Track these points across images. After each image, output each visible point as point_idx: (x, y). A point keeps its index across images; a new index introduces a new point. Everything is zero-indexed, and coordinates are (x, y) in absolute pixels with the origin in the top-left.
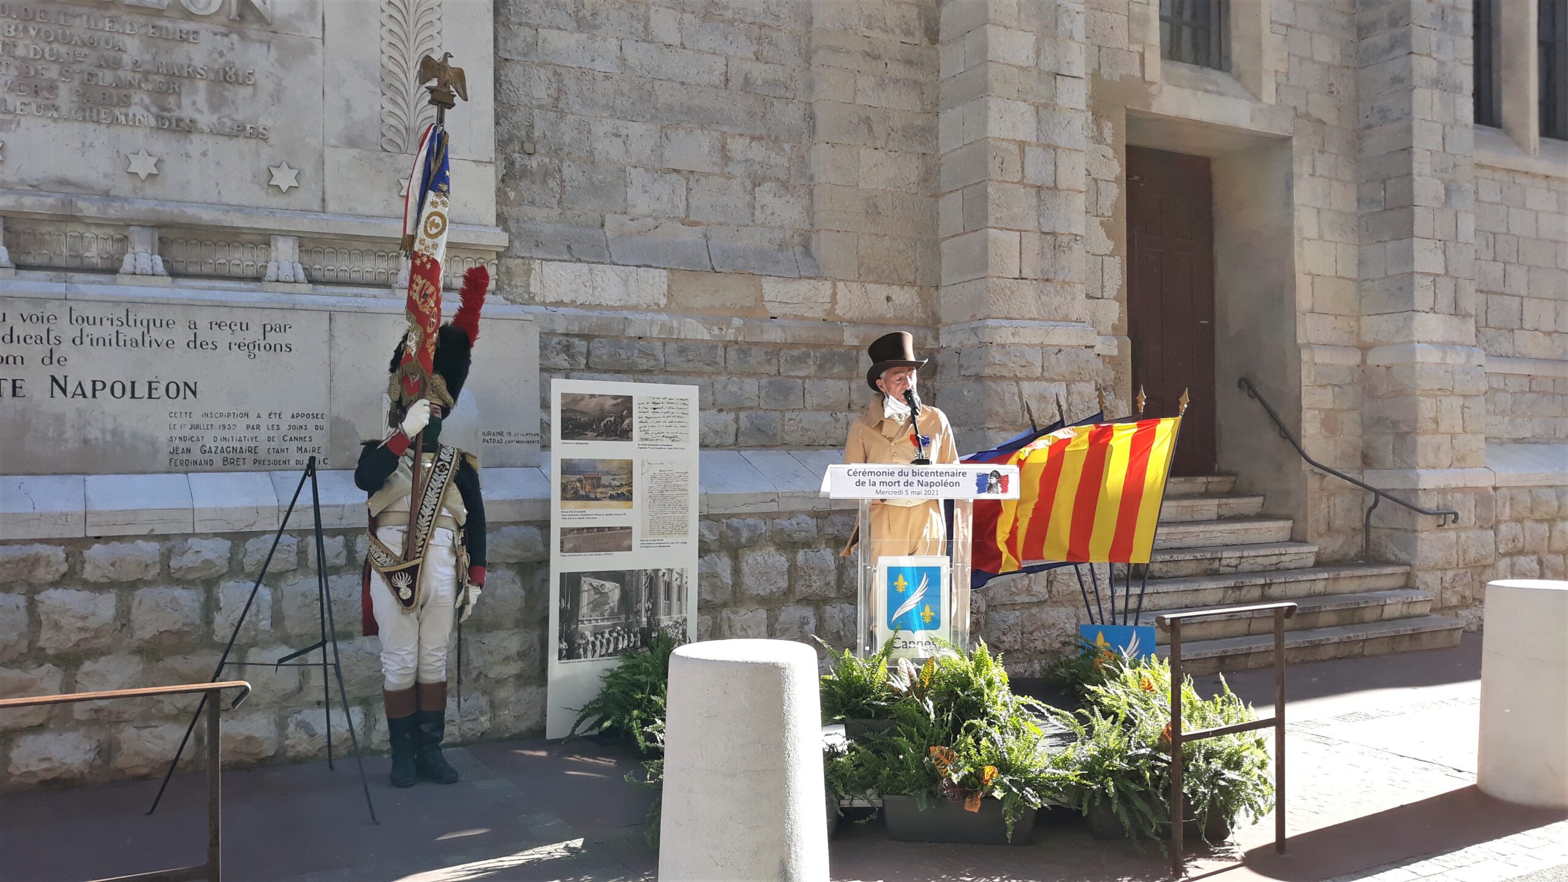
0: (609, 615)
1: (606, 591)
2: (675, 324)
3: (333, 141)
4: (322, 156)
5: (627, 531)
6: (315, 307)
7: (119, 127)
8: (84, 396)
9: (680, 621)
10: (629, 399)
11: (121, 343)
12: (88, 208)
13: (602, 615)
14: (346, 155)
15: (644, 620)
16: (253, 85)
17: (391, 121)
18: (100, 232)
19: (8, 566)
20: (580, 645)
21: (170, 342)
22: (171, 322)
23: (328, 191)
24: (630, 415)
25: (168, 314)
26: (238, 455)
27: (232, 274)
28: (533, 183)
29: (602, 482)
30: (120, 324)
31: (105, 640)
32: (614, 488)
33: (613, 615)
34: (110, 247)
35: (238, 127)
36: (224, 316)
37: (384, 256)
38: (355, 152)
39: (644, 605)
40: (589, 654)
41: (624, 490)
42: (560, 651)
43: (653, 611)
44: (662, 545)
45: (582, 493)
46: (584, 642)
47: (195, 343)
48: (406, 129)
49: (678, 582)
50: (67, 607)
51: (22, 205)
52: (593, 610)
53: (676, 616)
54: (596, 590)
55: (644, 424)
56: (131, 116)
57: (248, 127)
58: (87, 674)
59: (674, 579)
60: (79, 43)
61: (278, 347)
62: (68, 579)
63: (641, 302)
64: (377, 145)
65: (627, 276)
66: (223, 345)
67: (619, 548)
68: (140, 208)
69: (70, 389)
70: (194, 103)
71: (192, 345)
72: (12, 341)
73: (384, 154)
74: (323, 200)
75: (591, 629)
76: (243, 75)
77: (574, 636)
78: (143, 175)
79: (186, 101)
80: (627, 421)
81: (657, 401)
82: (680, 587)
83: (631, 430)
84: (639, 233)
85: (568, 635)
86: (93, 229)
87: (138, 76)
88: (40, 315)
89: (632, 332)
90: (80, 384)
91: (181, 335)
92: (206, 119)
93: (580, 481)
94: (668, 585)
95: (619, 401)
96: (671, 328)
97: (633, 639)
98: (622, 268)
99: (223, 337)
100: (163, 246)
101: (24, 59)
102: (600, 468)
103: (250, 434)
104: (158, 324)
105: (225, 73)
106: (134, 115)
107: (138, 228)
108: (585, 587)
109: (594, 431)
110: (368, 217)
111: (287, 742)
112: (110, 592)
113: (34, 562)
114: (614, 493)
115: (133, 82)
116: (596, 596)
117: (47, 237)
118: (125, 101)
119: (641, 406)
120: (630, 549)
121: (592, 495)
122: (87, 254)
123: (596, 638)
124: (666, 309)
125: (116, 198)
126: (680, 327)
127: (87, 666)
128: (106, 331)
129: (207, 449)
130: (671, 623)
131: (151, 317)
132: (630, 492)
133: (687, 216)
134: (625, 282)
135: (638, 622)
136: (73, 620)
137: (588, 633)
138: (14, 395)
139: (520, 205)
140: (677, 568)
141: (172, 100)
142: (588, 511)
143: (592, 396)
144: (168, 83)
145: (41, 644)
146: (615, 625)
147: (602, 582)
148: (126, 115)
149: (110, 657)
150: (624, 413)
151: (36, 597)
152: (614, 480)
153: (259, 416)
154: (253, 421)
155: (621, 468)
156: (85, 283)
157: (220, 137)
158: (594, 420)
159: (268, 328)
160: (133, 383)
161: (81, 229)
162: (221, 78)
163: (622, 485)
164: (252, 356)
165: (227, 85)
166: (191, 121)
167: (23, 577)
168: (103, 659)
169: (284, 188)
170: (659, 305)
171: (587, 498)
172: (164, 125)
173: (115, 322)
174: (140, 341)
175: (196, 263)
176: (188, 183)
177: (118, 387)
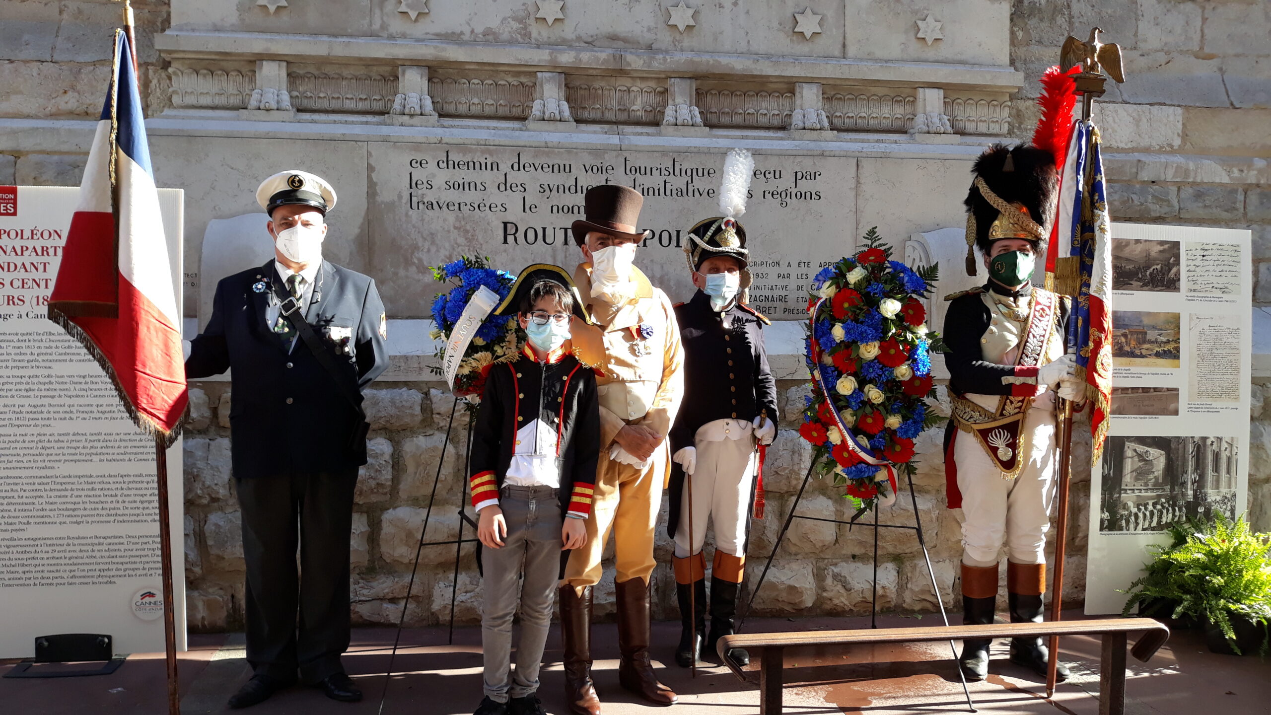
0: (1154, 485)
1: (1151, 458)
2: (1192, 166)
5: (1173, 392)
6: (842, 153)
9: (1228, 496)
10: (1176, 245)
11: (668, 193)
12: (635, 62)
13: (1146, 484)
15: (1190, 492)
18: (644, 85)
20: (1122, 516)
21: (711, 191)
22: (712, 171)
23: (848, 36)
24: (1177, 263)
25: (710, 162)
26: (769, 304)
27: (760, 124)
28: (1041, 20)
29: (1148, 337)
30: (667, 173)
32: (1160, 344)
33: (1157, 486)
34: (653, 99)
37: (901, 101)
39: (1191, 476)
40: (1132, 526)
41: (1170, 347)
42: (1102, 521)
43: (1200, 483)
44: (1211, 410)
45: (1127, 348)
46: (1126, 513)
49: (1228, 453)
51: (579, 61)
52: (1137, 479)
53: (1224, 490)
54: (1141, 457)
55: (1192, 274)
59: (1223, 449)
61: (808, 195)
63: (1154, 144)
65: (1139, 115)
66: (758, 193)
67: (1165, 412)
68: (679, 59)
72: (576, 192)
74: (844, 46)
75: (1135, 499)
77: (1116, 506)
78: (681, 27)
80: (1174, 270)
81: (1206, 247)
82: (1229, 459)
83: (1179, 280)
84: (1149, 69)
85: (1110, 504)
86: (638, 83)
88: (599, 166)
89: (1145, 175)
93: (1125, 335)
94: (1217, 456)
95: (1166, 246)
96: (1187, 172)
97: (1177, 513)
98: (1135, 106)
99: (758, 185)
100: (700, 97)
102: (1146, 321)
103: (781, 282)
104: (700, 173)
107: (678, 80)
108: (1129, 453)
109: (1139, 280)
110: (886, 61)
114: (1160, 350)
116: (1141, 464)
117: (600, 92)
119: (1190, 253)
120: (1176, 413)
121: (1138, 352)
122: (634, 108)
123: (1139, 510)
124: (1180, 151)
125: (659, 51)
126: (1197, 169)
128: (655, 180)
130: (1218, 498)
131: (695, 167)
132: (1177, 349)
133: (1201, 48)
134: (1137, 122)
135: (1184, 495)
137: (1131, 504)
139: (1028, 45)
140: (1227, 438)
142: (1133, 369)
143: (1138, 241)
146: (1159, 497)
147: (1147, 448)
150: (1172, 261)
152: (1160, 335)
153: (789, 265)
154: (784, 270)
155: (1168, 322)
156: (635, 134)
158: (1139, 268)
159: (799, 176)
160: (678, 232)
161: (628, 83)
163: (1168, 342)
164: (784, 205)
169: (808, 35)
170: (1172, 146)
171: (1132, 355)
173: (663, 172)
174: (685, 191)
175: (728, 113)
176: (721, 33)
177: (665, 236)
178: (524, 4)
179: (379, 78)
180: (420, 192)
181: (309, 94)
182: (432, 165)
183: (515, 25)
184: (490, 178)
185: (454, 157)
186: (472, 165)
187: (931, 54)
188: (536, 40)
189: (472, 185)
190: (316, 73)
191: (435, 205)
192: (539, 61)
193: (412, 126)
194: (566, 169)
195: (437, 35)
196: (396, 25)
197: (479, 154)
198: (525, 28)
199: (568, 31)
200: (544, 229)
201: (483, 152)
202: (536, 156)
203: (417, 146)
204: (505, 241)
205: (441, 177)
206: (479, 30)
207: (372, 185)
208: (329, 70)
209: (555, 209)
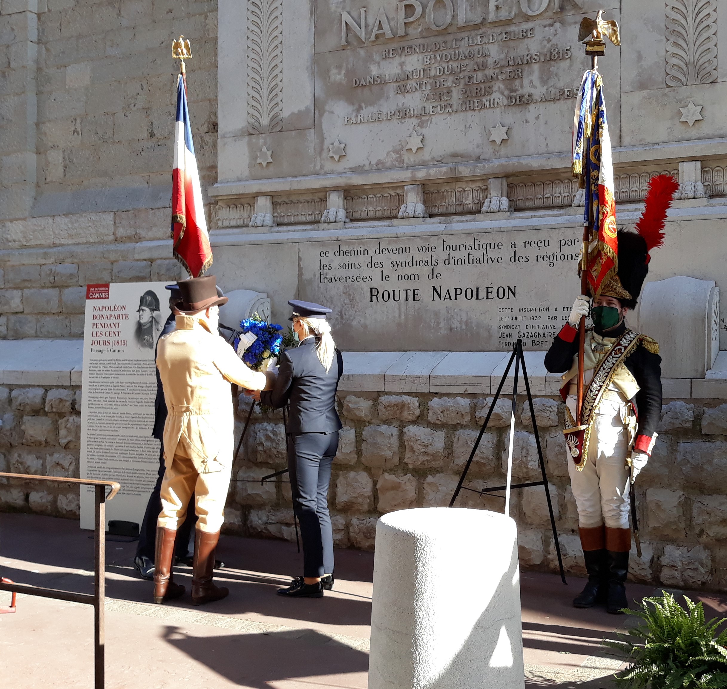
3: (628, 88)
4: (619, 101)
7: (486, 110)
8: (451, 299)
11: (471, 262)
12: (464, 171)
14: (638, 96)
16: (570, 58)
17: (675, 61)
18: (474, 186)
19: (389, 408)
21: (500, 259)
22: (500, 244)
23: (623, 129)
25: (498, 238)
26: (542, 339)
27: (555, 204)
30: (470, 248)
31: (439, 463)
34: (479, 195)
35: (559, 92)
36: (534, 237)
38: (644, 93)
47: (515, 259)
48: (687, 65)
50: (418, 438)
51: (430, 175)
56: (492, 101)
57: (566, 90)
58: (429, 484)
60: (463, 58)
61: (570, 256)
62: (419, 420)
64: (663, 83)
66: (532, 258)
68: (495, 165)
69: (443, 295)
70: (531, 82)
71: (513, 259)
72: (413, 265)
73: (668, 90)
74: (620, 137)
76: (563, 51)
78: (498, 142)
79: (526, 81)
86: (469, 185)
87: (496, 71)
88: (427, 247)
90: (448, 291)
91: (506, 253)
92: (538, 91)
99: (533, 252)
100: (509, 190)
101: (435, 77)
103: (551, 323)
104: (492, 247)
105: (551, 53)
106: (494, 99)
107: (493, 179)
110: (653, 144)
111: (549, 556)
112: (441, 431)
113: (402, 406)
115: (493, 76)
117: (445, 194)
118: (489, 91)
122: (467, 202)
125: (482, 160)
127: (430, 479)
128: (462, 254)
129: (522, 334)
131: (488, 242)
136: (420, 447)
138: (414, 300)
141: (517, 82)
144: (514, 71)
145: (405, 460)
148: (490, 101)
149: (442, 475)
151: (404, 430)
153: (556, 310)
154: (552, 313)
156: (458, 222)
157: (547, 104)
159: (563, 243)
160: (478, 289)
161: (464, 185)
162: (548, 59)
164: (552, 265)
165: (552, 63)
166: (529, 95)
167: (397, 416)
168: (438, 475)
172: (511, 102)
173: (468, 247)
174: (482, 260)
175: (531, 198)
176: (527, 141)
177: (469, 291)
178: (400, 141)
179: (318, 200)
180: (325, 272)
181: (283, 214)
182: (331, 254)
183: (395, 156)
184: (363, 260)
185: (344, 248)
186: (353, 252)
187: (694, 133)
188: (407, 164)
189: (353, 265)
190: (287, 201)
191: (333, 279)
192: (405, 178)
193: (329, 230)
194: (406, 250)
195: (351, 168)
196: (329, 166)
197: (357, 245)
198: (400, 157)
199: (426, 155)
200: (394, 291)
201: (359, 244)
202: (389, 244)
203: (323, 243)
204: (371, 301)
205: (337, 261)
206: (374, 162)
207: (300, 269)
208: (294, 198)
209: (400, 277)
